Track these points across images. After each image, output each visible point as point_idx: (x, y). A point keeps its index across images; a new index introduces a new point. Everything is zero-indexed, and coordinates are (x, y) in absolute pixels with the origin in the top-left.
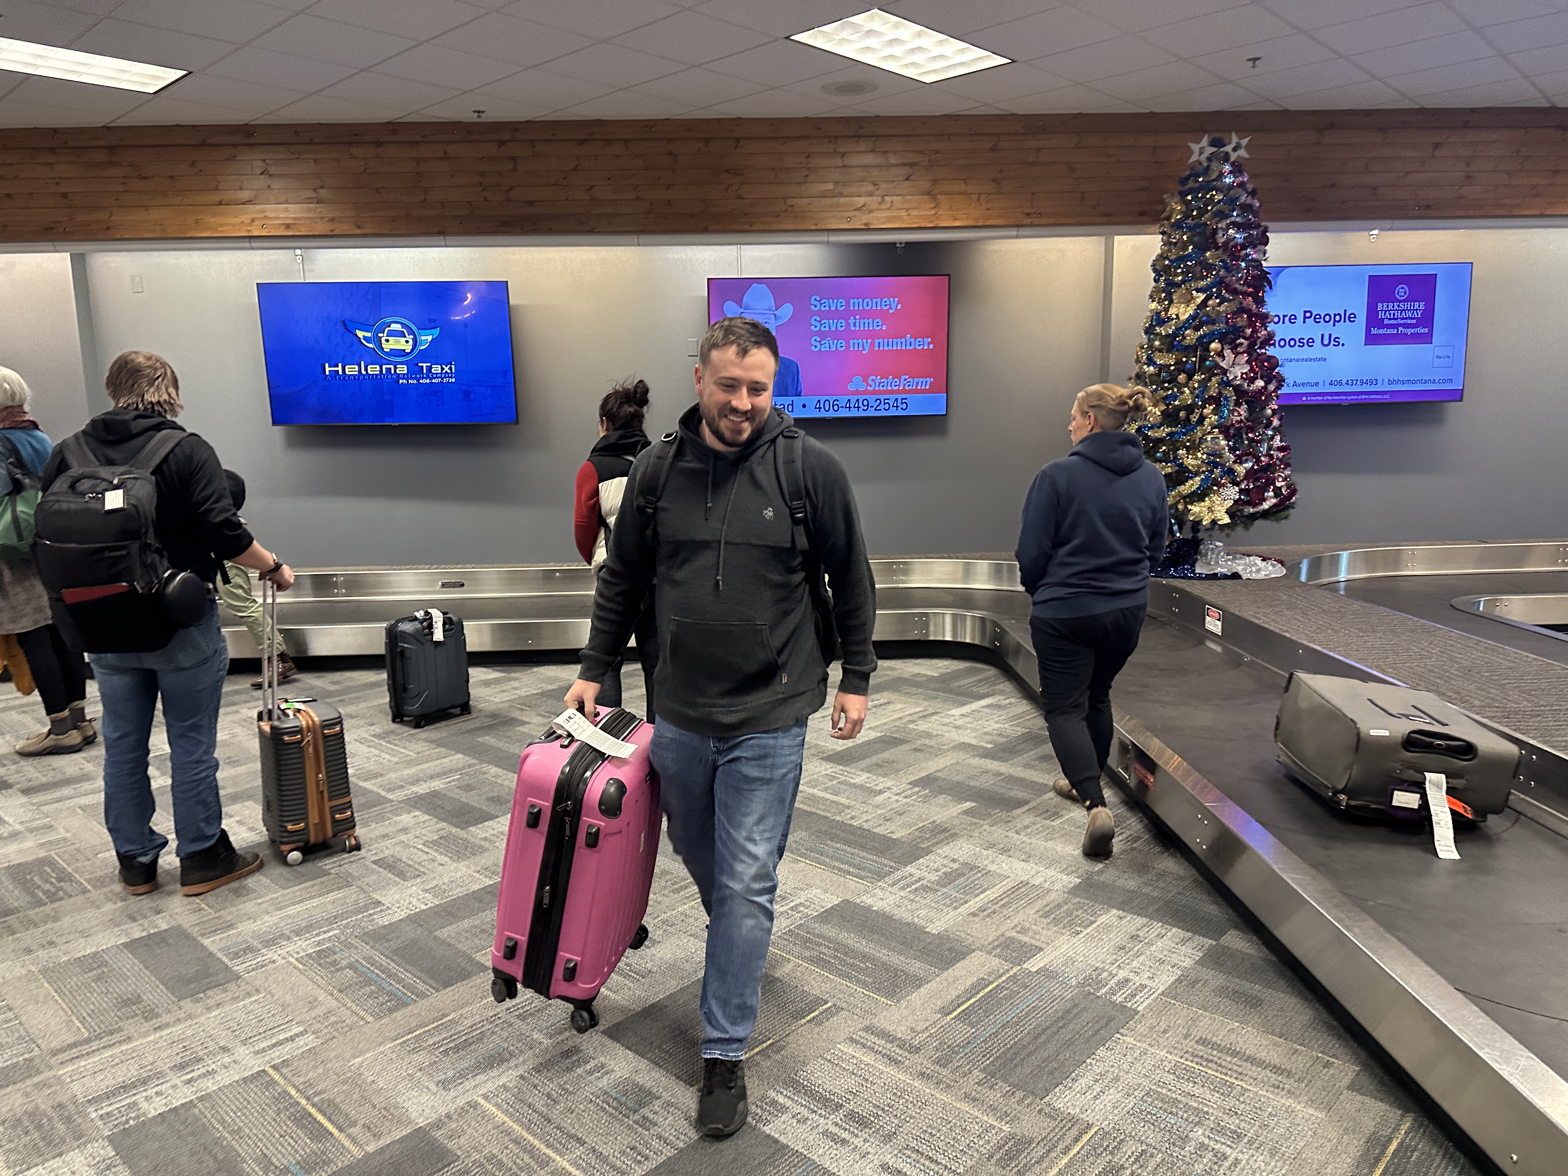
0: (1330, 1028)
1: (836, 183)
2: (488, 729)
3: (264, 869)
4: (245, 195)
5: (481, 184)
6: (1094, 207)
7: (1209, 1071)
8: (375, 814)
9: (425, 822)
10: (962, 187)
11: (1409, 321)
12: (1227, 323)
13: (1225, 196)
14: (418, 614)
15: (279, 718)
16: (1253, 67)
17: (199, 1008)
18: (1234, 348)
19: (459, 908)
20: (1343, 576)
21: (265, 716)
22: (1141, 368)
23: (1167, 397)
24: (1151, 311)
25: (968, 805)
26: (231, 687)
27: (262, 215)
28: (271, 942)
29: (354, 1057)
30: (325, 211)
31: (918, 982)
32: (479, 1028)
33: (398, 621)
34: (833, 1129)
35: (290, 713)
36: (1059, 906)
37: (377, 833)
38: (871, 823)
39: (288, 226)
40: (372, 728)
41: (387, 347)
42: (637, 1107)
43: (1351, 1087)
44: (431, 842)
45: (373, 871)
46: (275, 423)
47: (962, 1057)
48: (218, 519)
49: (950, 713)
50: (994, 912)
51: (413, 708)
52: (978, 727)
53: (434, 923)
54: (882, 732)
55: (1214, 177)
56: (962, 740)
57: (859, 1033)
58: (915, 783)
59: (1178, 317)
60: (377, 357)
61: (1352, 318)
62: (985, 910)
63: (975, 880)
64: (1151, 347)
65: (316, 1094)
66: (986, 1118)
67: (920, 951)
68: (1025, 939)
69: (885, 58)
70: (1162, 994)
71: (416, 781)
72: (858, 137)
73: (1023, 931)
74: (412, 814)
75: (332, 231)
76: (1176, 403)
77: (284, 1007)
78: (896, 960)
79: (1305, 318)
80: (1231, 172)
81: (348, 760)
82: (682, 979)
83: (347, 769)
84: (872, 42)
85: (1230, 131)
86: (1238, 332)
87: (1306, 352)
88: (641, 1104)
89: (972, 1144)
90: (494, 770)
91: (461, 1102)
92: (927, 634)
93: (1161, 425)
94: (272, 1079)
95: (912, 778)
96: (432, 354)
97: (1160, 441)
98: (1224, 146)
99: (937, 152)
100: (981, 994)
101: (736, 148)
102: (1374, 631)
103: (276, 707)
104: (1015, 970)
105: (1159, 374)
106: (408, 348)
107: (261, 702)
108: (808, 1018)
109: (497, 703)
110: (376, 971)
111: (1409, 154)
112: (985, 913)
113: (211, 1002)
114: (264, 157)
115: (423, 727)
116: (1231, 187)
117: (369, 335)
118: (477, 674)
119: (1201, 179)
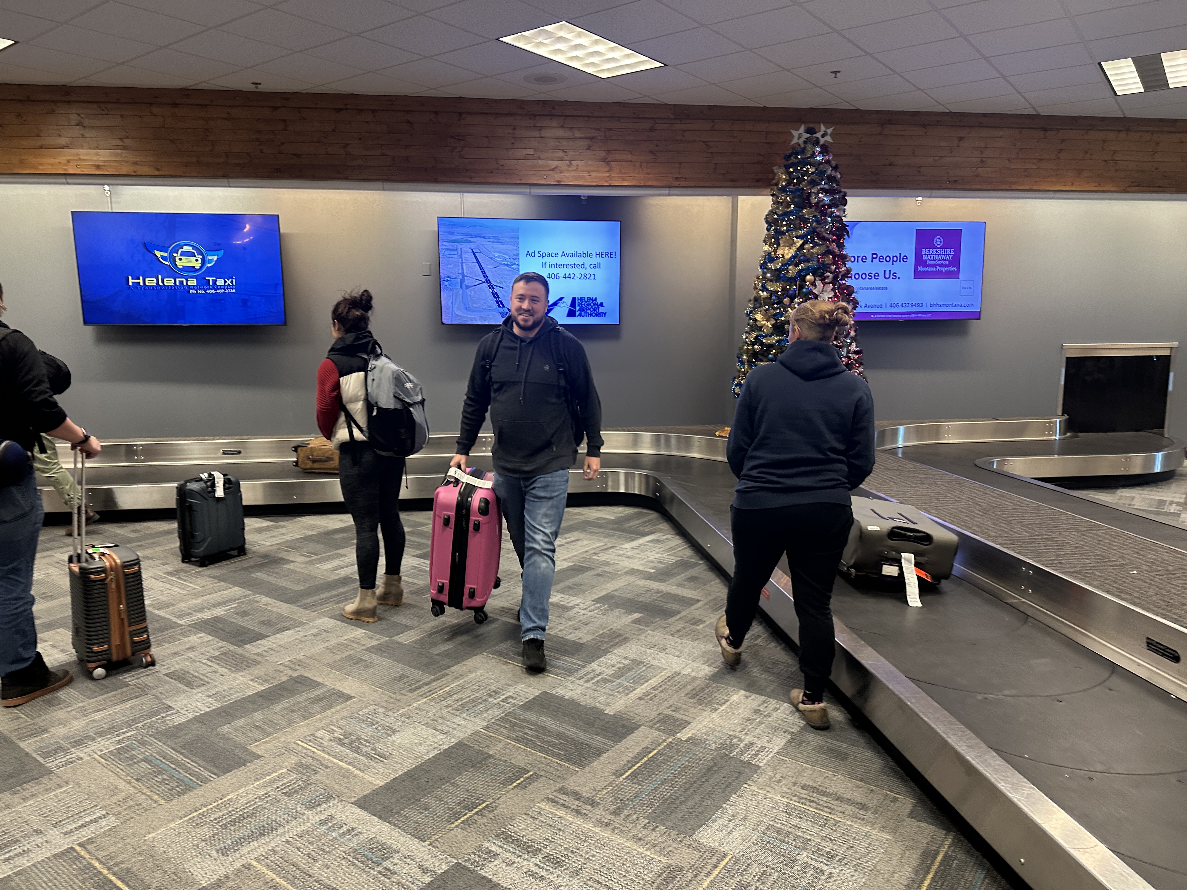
0: (896, 773)
1: (535, 150)
2: (260, 566)
3: (74, 683)
4: (63, 141)
5: (258, 139)
6: (723, 174)
7: (811, 809)
8: (167, 636)
9: (208, 641)
10: (628, 156)
11: (943, 262)
12: (818, 261)
13: (816, 169)
14: (203, 476)
15: (87, 561)
16: (835, 77)
17: (17, 798)
18: (823, 280)
19: (237, 710)
20: (900, 444)
21: (75, 559)
22: (758, 293)
23: (776, 314)
24: (765, 251)
25: (637, 615)
26: (45, 536)
27: (76, 158)
28: (79, 742)
29: (148, 833)
30: (128, 156)
31: (599, 752)
32: (253, 805)
33: (187, 482)
34: (534, 869)
35: (96, 556)
36: (702, 689)
37: (169, 652)
38: (564, 632)
39: (98, 167)
40: (165, 567)
41: (180, 265)
42: (380, 861)
43: (911, 815)
44: (214, 658)
45: (166, 682)
46: (86, 323)
47: (631, 808)
48: (38, 400)
49: (623, 546)
50: (655, 696)
51: (200, 550)
52: (644, 557)
53: (215, 722)
54: (572, 562)
55: (809, 155)
56: (632, 566)
57: (554, 794)
58: (597, 601)
59: (783, 257)
60: (173, 271)
61: (905, 259)
62: (649, 695)
63: (641, 672)
64: (764, 277)
65: (116, 865)
66: (649, 854)
67: (601, 729)
68: (677, 715)
69: (572, 58)
70: (778, 753)
71: (201, 609)
72: (551, 116)
73: (676, 710)
74: (199, 635)
75: (135, 172)
76: (783, 319)
77: (90, 794)
78: (582, 736)
79: (873, 258)
80: (820, 153)
81: (145, 593)
82: (417, 758)
83: (143, 600)
84: (561, 46)
85: (819, 123)
86: (825, 267)
87: (873, 283)
88: (384, 858)
89: (639, 874)
90: (265, 599)
91: (237, 865)
92: (606, 488)
93: (772, 334)
94: (78, 854)
95: (596, 597)
96: (217, 271)
97: (771, 346)
98: (815, 133)
99: (610, 129)
100: (646, 759)
101: (459, 120)
102: (923, 483)
103: (84, 552)
104: (670, 740)
105: (770, 298)
106: (198, 266)
107: (71, 548)
108: (515, 784)
109: (268, 546)
110: (168, 763)
111: (942, 144)
112: (649, 697)
113: (26, 794)
114: (79, 112)
115: (207, 566)
116: (820, 163)
117: (165, 254)
118: (251, 523)
119: (799, 157)
